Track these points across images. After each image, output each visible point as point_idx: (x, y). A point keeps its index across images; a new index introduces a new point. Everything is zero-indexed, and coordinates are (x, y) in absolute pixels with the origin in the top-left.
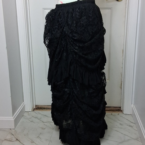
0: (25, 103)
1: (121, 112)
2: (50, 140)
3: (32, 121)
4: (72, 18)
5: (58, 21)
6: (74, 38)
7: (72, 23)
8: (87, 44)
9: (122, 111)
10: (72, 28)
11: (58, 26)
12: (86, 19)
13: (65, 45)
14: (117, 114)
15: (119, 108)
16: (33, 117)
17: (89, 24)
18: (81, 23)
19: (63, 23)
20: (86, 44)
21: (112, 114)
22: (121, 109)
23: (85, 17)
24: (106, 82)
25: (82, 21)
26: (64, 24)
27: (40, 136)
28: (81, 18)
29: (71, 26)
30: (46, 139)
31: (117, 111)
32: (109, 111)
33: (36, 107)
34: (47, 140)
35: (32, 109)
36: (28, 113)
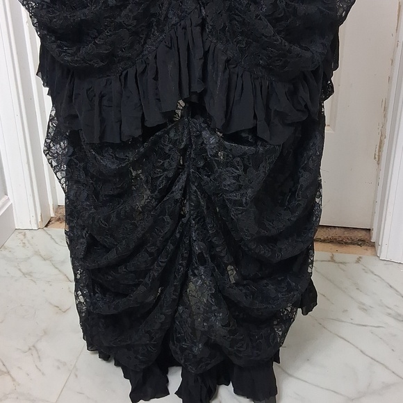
1: (370, 251)
2: (75, 366)
3: (27, 274)
9: (373, 245)
14: (355, 257)
15: (364, 232)
16: (37, 253)
21: (332, 260)
22: (370, 238)
27: (39, 346)
30: (59, 360)
31: (354, 244)
32: (324, 241)
33: (56, 212)
34: (65, 364)
35: (40, 220)
36: (25, 235)
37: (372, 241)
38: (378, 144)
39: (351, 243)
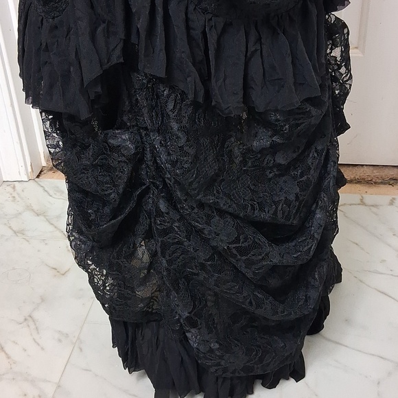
2: (78, 338)
3: (19, 233)
14: (387, 199)
16: (29, 208)
21: (362, 203)
24: (351, 77)
30: (60, 332)
33: (47, 160)
34: (67, 335)
35: (30, 170)
36: (14, 188)
39: (382, 183)
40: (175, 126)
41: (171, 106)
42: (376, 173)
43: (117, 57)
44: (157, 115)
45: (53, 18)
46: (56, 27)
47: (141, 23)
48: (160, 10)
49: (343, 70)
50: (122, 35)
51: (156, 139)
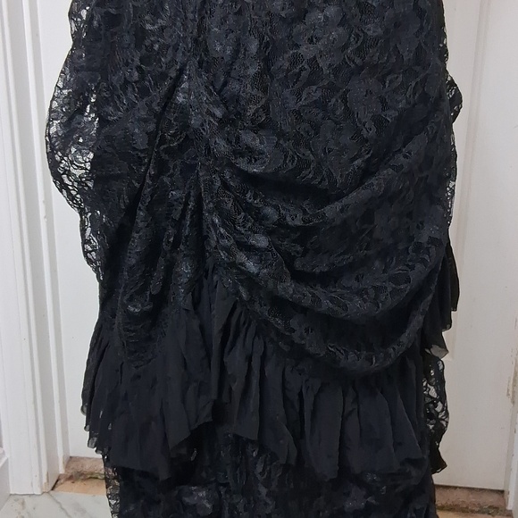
0: (7, 456)
4: (239, 13)
5: (141, 34)
6: (242, 164)
7: (236, 52)
8: (338, 205)
9: (509, 515)
10: (234, 86)
11: (139, 69)
12: (341, 24)
13: (186, 204)
15: (496, 496)
17: (358, 61)
18: (303, 50)
19: (176, 50)
20: (331, 210)
22: (505, 504)
23: (331, 11)
24: (447, 414)
25: (311, 41)
26: (179, 58)
28: (301, 16)
29: (228, 74)
31: (483, 513)
33: (67, 467)
35: (45, 480)
36: (23, 503)
37: (509, 508)
38: (512, 377)
39: (478, 512)
40: (264, 491)
41: (259, 468)
42: (473, 498)
43: (205, 416)
44: (241, 473)
45: (137, 367)
46: (139, 377)
47: (237, 387)
48: (256, 371)
49: (439, 408)
50: (214, 396)
51: (240, 502)
